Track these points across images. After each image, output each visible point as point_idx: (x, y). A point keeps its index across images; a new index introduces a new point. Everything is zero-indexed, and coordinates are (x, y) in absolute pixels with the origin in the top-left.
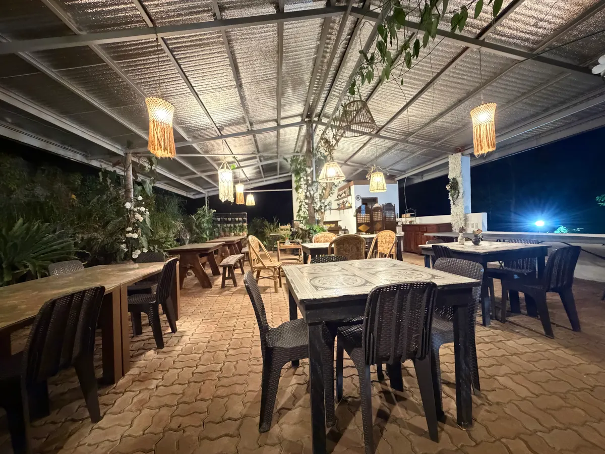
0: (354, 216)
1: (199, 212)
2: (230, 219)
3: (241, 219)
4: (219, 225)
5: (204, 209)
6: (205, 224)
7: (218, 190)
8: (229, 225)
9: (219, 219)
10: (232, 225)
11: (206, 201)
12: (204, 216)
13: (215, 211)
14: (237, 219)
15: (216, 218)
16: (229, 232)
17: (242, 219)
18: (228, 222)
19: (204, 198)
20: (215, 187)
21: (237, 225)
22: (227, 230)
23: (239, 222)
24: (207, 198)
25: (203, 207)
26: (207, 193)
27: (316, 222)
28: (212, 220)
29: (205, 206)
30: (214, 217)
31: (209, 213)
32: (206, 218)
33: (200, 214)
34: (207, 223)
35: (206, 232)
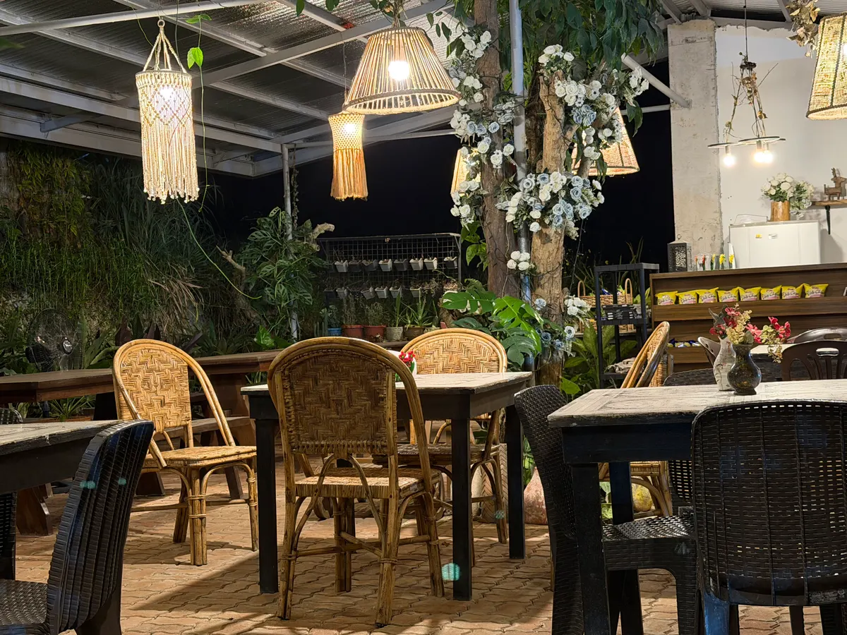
1: (257, 235)
2: (388, 264)
3: (432, 262)
4: (343, 292)
5: (275, 219)
6: (281, 290)
8: (383, 292)
9: (342, 265)
10: (397, 292)
11: (287, 187)
13: (331, 227)
14: (418, 263)
15: (333, 259)
16: (382, 321)
17: (440, 261)
18: (380, 278)
19: (280, 174)
21: (417, 291)
22: (374, 312)
23: (426, 274)
24: (291, 171)
25: (272, 213)
26: (290, 150)
27: (521, 283)
28: (313, 268)
29: (283, 208)
30: (320, 254)
31: (302, 239)
32: (282, 262)
33: (258, 244)
34: (290, 283)
35: (285, 322)
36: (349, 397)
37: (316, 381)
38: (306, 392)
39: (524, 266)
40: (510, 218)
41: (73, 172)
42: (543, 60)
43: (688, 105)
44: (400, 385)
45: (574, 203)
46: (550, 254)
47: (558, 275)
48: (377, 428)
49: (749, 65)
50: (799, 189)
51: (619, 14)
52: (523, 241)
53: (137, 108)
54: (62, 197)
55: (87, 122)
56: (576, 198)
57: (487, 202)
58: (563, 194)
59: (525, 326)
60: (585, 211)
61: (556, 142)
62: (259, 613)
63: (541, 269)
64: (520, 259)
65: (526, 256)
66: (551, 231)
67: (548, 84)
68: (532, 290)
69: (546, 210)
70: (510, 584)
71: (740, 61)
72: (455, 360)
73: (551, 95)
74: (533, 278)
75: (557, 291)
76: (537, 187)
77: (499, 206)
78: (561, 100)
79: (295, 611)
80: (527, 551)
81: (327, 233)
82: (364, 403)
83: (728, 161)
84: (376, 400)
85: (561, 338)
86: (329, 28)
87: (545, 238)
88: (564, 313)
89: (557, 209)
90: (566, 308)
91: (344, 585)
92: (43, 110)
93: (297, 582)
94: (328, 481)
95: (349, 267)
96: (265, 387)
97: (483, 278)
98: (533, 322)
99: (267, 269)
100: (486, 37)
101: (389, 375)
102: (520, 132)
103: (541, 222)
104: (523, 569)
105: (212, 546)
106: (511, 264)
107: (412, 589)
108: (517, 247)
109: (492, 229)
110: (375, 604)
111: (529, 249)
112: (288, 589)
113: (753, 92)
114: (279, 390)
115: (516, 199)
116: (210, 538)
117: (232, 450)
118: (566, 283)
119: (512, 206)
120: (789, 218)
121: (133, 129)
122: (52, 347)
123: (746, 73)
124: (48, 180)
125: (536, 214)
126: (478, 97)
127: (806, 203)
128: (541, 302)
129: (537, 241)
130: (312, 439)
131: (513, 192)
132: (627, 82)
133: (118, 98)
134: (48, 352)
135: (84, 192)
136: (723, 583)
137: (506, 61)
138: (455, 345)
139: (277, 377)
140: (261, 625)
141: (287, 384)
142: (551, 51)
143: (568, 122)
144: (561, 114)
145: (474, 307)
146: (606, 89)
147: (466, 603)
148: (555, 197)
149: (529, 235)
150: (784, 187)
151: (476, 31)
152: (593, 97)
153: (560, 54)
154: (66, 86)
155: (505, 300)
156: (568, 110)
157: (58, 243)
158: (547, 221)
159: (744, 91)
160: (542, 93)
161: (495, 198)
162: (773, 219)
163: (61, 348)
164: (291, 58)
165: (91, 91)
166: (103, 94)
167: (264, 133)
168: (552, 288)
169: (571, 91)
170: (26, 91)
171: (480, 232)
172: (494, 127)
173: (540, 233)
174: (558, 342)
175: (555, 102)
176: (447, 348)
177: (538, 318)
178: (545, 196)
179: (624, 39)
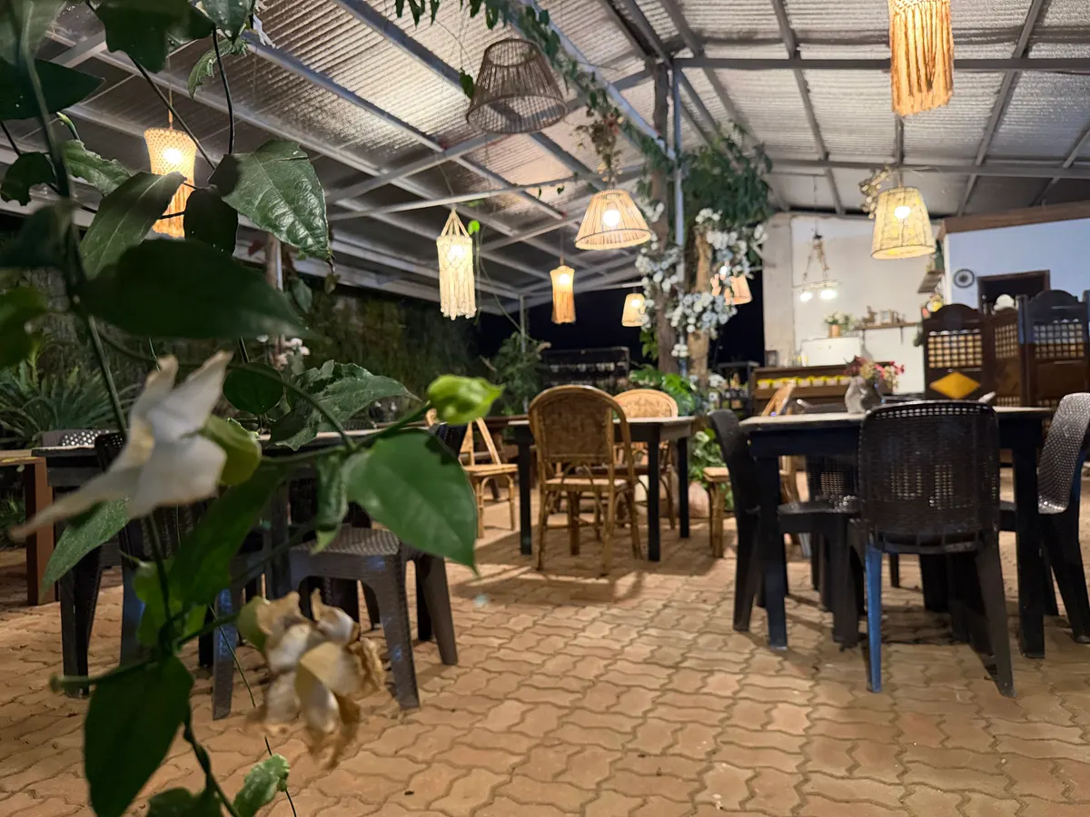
0: (917, 344)
1: (504, 350)
2: (583, 367)
3: (612, 366)
5: (515, 339)
7: (551, 288)
9: (555, 368)
11: (522, 321)
12: (514, 360)
13: (548, 345)
14: (602, 366)
15: (550, 364)
17: (616, 366)
18: (577, 376)
19: (518, 313)
20: (540, 280)
21: (601, 383)
24: (525, 311)
25: (513, 336)
26: (525, 298)
27: (680, 366)
28: (537, 370)
29: (519, 332)
30: (542, 361)
31: (531, 351)
32: (519, 365)
33: (505, 355)
34: (523, 378)
35: (521, 402)
36: (582, 425)
37: (560, 415)
38: (553, 423)
39: (683, 354)
40: (674, 324)
41: (395, 311)
42: (699, 219)
43: (774, 266)
44: (617, 421)
45: (717, 313)
46: (700, 348)
47: (705, 361)
48: (600, 447)
49: (818, 237)
50: (847, 318)
51: (746, 193)
52: (682, 339)
53: (438, 271)
54: (388, 326)
55: (404, 279)
56: (718, 309)
57: (659, 314)
58: (710, 307)
59: (684, 392)
60: (724, 319)
61: (707, 273)
62: (521, 566)
63: (694, 357)
64: (680, 350)
65: (685, 347)
66: (701, 332)
67: (703, 235)
68: (688, 369)
69: (699, 318)
70: (684, 553)
71: (813, 234)
72: (643, 410)
73: (704, 242)
74: (689, 362)
75: (704, 371)
76: (693, 303)
77: (667, 316)
78: (711, 246)
79: (546, 565)
80: (691, 533)
81: (546, 349)
82: (592, 429)
83: (805, 297)
84: (600, 427)
85: (707, 401)
86: (552, 217)
87: (696, 336)
88: (708, 385)
89: (706, 317)
90: (709, 382)
91: (575, 551)
92: (378, 269)
93: (547, 548)
94: (567, 481)
95: (560, 369)
96: (526, 422)
97: (655, 364)
98: (689, 390)
99: (510, 370)
100: (660, 208)
101: (610, 411)
102: (681, 268)
103: (695, 325)
104: (690, 545)
105: (487, 528)
106: (674, 353)
107: (620, 555)
108: (678, 342)
109: (662, 332)
110: (599, 563)
111: (686, 343)
112: (542, 550)
113: (822, 254)
114: (536, 423)
115: (679, 311)
116: (487, 523)
117: (498, 467)
118: (709, 366)
119: (676, 316)
120: (840, 335)
121: (434, 284)
122: (384, 409)
123: (817, 242)
124: (381, 316)
125: (692, 320)
126: (654, 246)
127: (851, 327)
128: (694, 378)
129: (691, 339)
130: (557, 453)
131: (675, 307)
132: (753, 235)
133: (423, 262)
134: (382, 412)
135: (401, 323)
136: (881, 537)
137: (672, 224)
138: (642, 402)
139: (535, 413)
140: (525, 573)
141: (541, 418)
142: (705, 213)
143: (714, 260)
144: (710, 254)
145: (651, 380)
146: (739, 239)
147: (658, 563)
148: (705, 310)
149: (686, 334)
150: (837, 317)
151: (654, 204)
152: (732, 243)
153: (710, 215)
154: (393, 254)
155: (671, 376)
156: (715, 252)
157: (386, 354)
158: (699, 325)
159: (816, 253)
160: (698, 241)
161: (664, 311)
162: (830, 336)
163: (390, 410)
164: (527, 237)
165: (408, 258)
166: (414, 260)
167: (508, 287)
168: (701, 368)
169: (718, 239)
170: (370, 256)
171: (652, 335)
172: (665, 265)
173: (694, 333)
174: (705, 403)
175: (706, 247)
176: (637, 403)
177: (693, 387)
178: (698, 308)
179: (749, 208)
